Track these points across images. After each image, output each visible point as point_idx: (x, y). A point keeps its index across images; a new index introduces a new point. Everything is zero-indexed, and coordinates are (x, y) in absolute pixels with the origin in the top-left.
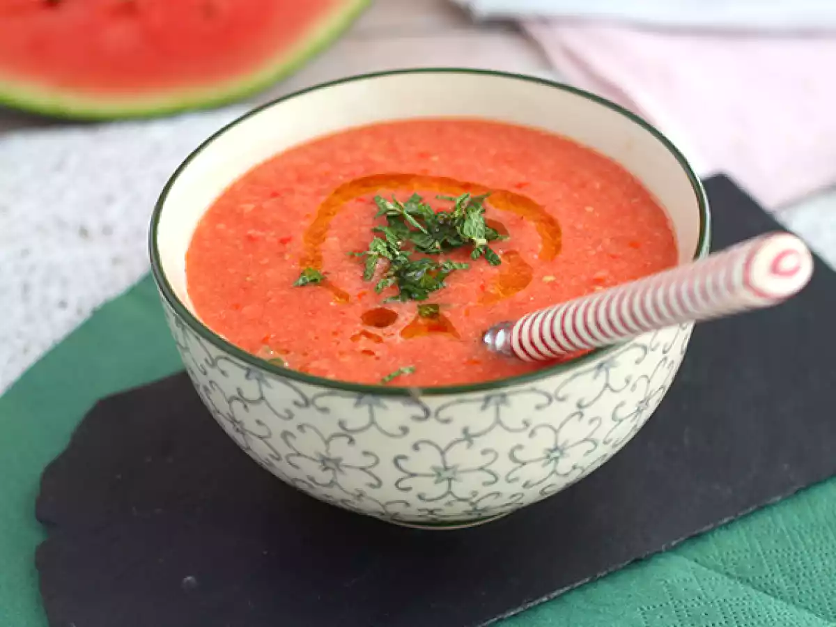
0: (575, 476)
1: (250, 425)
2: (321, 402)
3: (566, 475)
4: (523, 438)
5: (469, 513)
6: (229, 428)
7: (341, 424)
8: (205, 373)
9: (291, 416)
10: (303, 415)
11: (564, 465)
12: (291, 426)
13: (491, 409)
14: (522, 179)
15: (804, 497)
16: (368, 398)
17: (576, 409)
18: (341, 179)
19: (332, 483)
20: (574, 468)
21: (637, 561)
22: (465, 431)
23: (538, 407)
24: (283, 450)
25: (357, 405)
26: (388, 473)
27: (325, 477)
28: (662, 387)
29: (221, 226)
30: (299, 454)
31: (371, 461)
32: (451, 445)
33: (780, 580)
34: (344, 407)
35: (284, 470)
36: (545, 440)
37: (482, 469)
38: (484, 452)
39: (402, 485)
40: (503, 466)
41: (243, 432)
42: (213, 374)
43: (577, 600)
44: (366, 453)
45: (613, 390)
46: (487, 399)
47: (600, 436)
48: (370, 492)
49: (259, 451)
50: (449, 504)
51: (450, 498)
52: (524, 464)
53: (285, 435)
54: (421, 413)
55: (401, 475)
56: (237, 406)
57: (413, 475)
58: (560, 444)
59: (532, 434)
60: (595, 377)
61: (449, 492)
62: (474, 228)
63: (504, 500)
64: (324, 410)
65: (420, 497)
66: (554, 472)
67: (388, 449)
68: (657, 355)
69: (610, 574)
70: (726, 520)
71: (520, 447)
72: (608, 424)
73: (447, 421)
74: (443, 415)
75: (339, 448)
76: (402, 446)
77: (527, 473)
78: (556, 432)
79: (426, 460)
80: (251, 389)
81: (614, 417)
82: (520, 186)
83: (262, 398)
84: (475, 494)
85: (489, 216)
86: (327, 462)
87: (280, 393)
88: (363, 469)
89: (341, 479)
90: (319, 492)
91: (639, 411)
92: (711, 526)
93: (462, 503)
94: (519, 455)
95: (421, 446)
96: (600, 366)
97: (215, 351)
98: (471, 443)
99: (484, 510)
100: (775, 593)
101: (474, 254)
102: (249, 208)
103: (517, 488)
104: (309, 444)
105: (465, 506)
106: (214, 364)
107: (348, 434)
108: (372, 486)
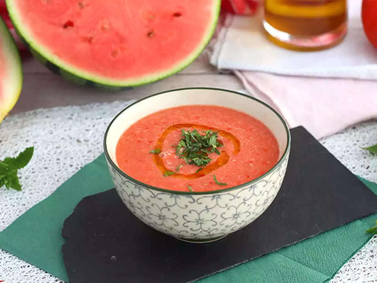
0: (243, 225)
1: (135, 204)
2: (159, 196)
3: (240, 224)
4: (225, 210)
5: (207, 236)
6: (128, 206)
7: (166, 204)
8: (121, 187)
9: (149, 201)
10: (153, 201)
11: (239, 220)
12: (149, 204)
13: (215, 200)
14: (230, 127)
15: (322, 235)
16: (175, 195)
17: (243, 201)
18: (170, 124)
19: (162, 224)
20: (243, 221)
21: (264, 255)
22: (206, 207)
23: (231, 200)
24: (146, 213)
25: (171, 197)
26: (181, 221)
27: (160, 222)
28: (273, 196)
29: (129, 138)
30: (151, 214)
31: (175, 216)
32: (202, 212)
33: (312, 263)
34: (166, 198)
35: (146, 220)
36: (233, 211)
37: (212, 220)
38: (213, 214)
39: (185, 225)
40: (219, 219)
41: (133, 206)
42: (124, 187)
43: (243, 268)
44: (173, 214)
45: (256, 195)
46: (214, 196)
47: (251, 211)
48: (175, 227)
49: (138, 213)
50: (201, 232)
51: (201, 230)
52: (226, 219)
53: (147, 207)
54: (192, 201)
55: (185, 221)
56: (132, 197)
57: (189, 222)
58: (238, 212)
59: (228, 209)
60: (249, 191)
61: (201, 228)
62: (213, 142)
63: (219, 231)
64: (160, 199)
65: (191, 229)
66: (236, 222)
67: (181, 213)
68: (271, 185)
69: (255, 259)
70: (295, 243)
71: (224, 213)
72: (254, 207)
73: (200, 204)
74: (199, 201)
75: (165, 212)
76: (186, 212)
77: (227, 222)
78: (236, 208)
79: (193, 217)
80: (136, 192)
81: (256, 205)
82: (229, 129)
83: (140, 195)
84: (209, 229)
85: (218, 138)
86: (161, 217)
87: (146, 193)
88: (172, 219)
89: (165, 223)
90: (158, 228)
91: (265, 203)
92: (290, 244)
93: (204, 232)
94: (224, 215)
95: (191, 212)
96: (251, 187)
97: (125, 179)
98: (208, 211)
99: (213, 235)
100: (310, 266)
101: (212, 150)
102: (138, 132)
103: (223, 227)
104: (155, 211)
105: (206, 233)
106: (124, 184)
107: (167, 207)
108: (175, 225)
